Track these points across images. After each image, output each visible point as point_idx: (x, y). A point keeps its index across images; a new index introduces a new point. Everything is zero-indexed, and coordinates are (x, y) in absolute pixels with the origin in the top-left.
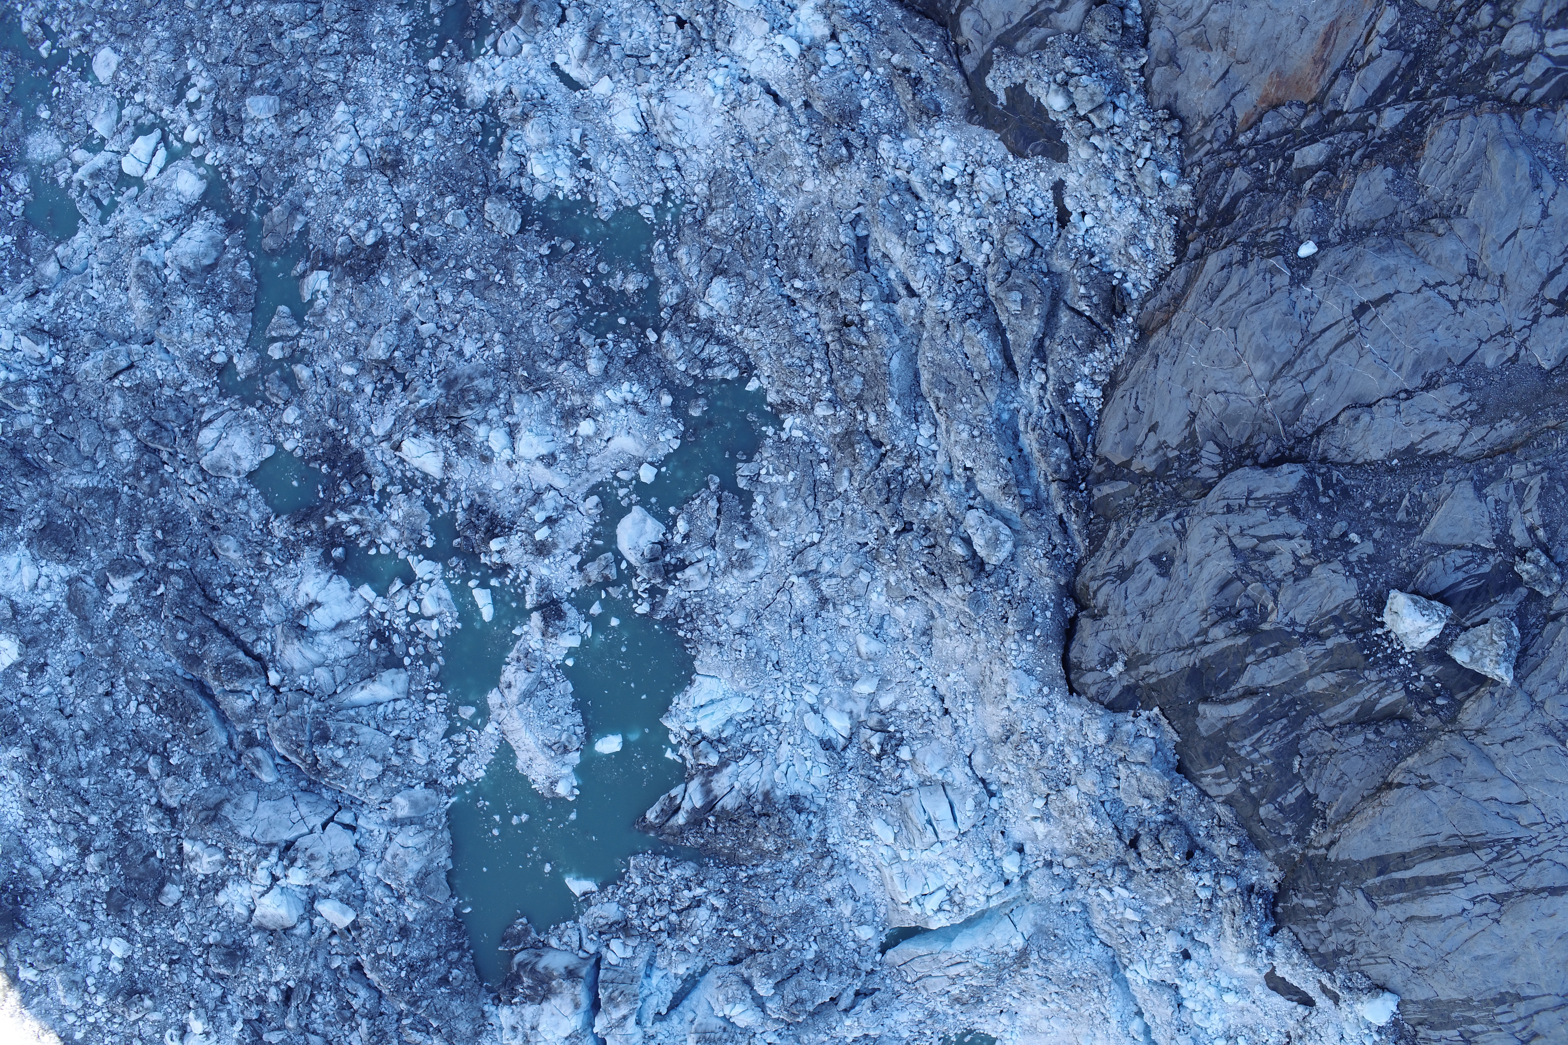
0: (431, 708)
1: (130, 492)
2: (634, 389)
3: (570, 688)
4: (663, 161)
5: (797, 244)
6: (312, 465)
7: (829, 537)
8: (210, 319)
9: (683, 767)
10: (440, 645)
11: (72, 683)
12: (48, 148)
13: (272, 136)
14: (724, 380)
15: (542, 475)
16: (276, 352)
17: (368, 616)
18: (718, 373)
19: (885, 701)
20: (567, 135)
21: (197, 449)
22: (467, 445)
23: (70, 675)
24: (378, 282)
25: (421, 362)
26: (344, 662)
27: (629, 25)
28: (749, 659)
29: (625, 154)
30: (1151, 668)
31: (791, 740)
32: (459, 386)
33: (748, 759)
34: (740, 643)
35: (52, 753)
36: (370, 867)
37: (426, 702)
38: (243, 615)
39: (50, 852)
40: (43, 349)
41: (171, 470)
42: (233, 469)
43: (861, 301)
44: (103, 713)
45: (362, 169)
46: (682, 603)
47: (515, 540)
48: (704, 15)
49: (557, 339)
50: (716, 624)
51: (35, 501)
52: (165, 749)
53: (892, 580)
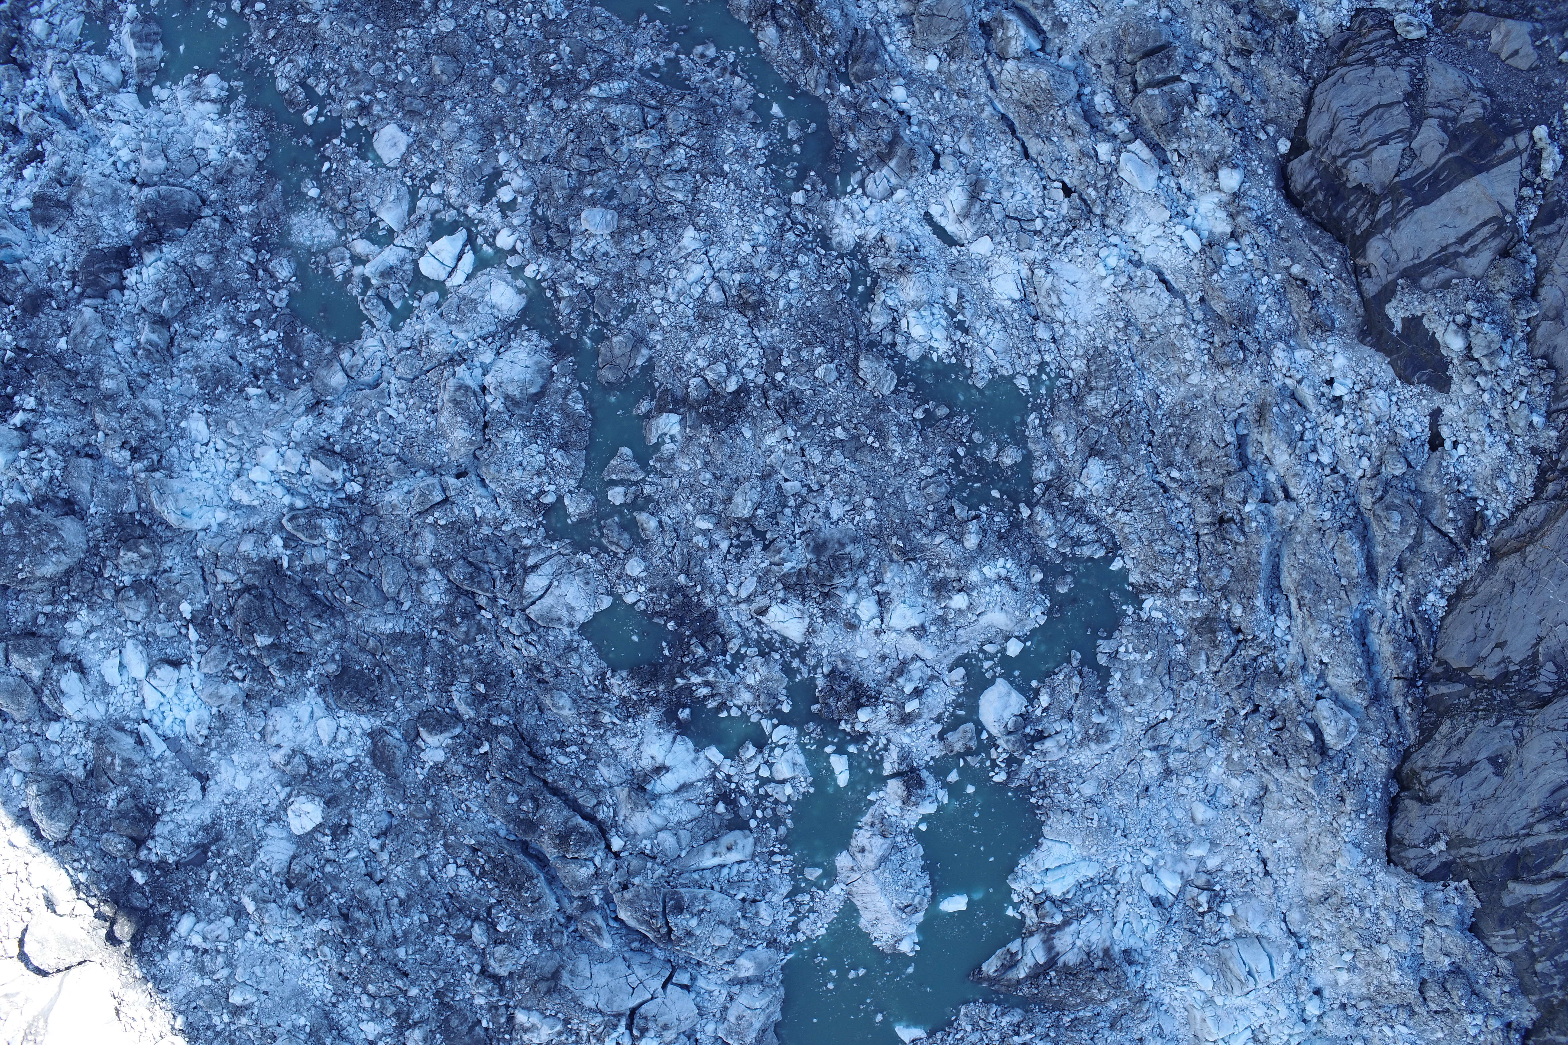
0: (776, 870)
1: (440, 638)
2: (1008, 565)
3: (922, 852)
4: (1042, 333)
5: (1174, 434)
6: (655, 620)
7: (1183, 715)
8: (542, 457)
9: (1022, 923)
10: (790, 808)
11: (383, 847)
12: (318, 232)
13: (606, 254)
14: (1090, 559)
15: (910, 645)
16: (616, 496)
17: (714, 778)
18: (1086, 551)
19: (1212, 863)
20: (941, 293)
21: (523, 597)
22: (833, 612)
23: (377, 838)
24: (739, 434)
25: (783, 523)
26: (689, 826)
27: (1011, 185)
28: (1100, 827)
29: (1004, 321)
30: (1474, 850)
31: (1130, 900)
32: (831, 552)
33: (1089, 917)
34: (1093, 812)
35: (368, 925)
36: (710, 1028)
37: (770, 863)
38: (576, 776)
39: (363, 1026)
40: (338, 475)
41: (490, 616)
42: (565, 620)
43: (1244, 502)
44: (418, 877)
45: (716, 306)
46: (1037, 771)
47: (882, 710)
48: (1095, 188)
49: (930, 508)
50: (1069, 792)
51: (327, 643)
52: (489, 913)
53: (1235, 756)
